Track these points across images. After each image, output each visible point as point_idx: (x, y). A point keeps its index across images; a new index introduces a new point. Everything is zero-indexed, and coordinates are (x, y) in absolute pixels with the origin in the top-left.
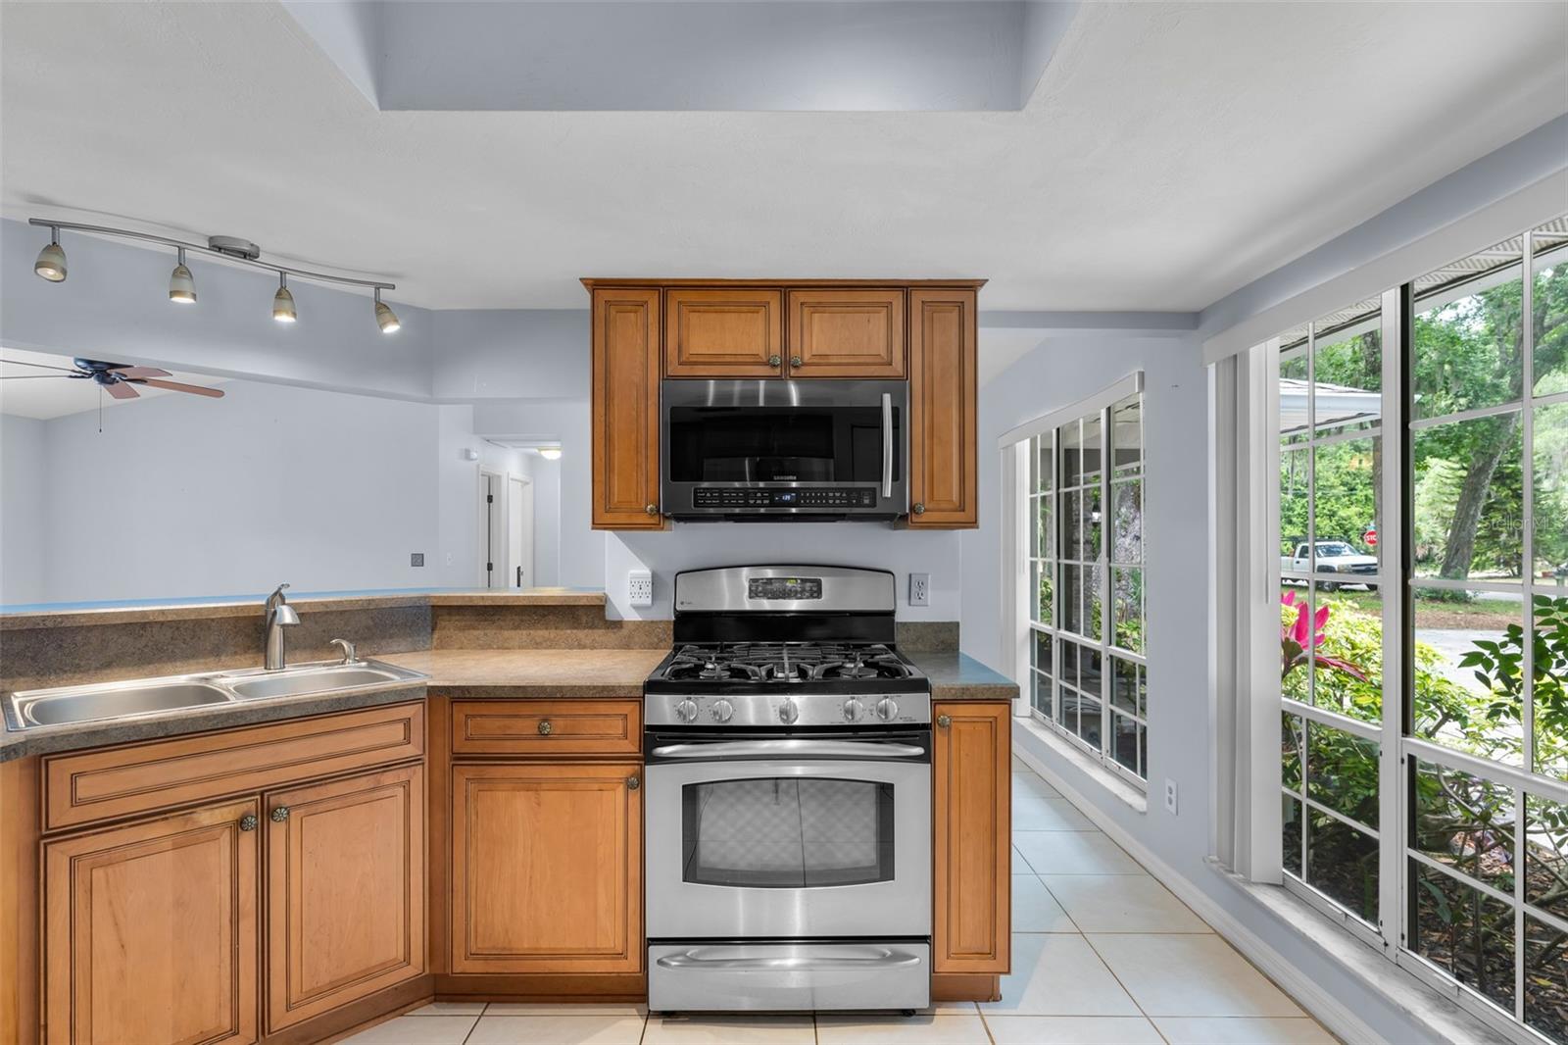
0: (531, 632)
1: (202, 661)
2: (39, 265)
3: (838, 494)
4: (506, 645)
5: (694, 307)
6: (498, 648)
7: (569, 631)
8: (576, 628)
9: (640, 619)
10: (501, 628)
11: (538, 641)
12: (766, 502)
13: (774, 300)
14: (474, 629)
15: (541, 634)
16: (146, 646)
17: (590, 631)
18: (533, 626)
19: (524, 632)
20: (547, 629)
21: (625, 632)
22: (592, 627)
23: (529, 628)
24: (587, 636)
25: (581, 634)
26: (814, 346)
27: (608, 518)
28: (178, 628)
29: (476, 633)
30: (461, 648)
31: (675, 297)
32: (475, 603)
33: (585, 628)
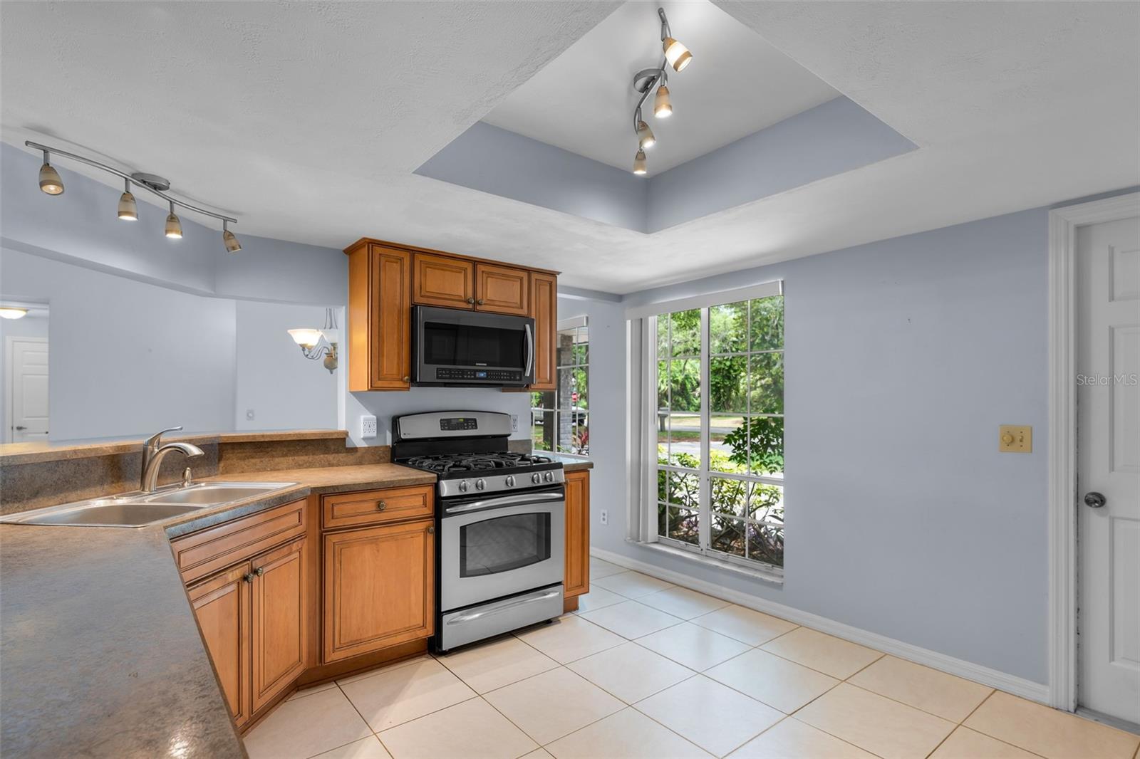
0: (296, 458)
1: (93, 489)
2: (42, 184)
3: (505, 374)
4: (277, 468)
5: (429, 265)
6: (271, 470)
7: (322, 456)
8: (326, 454)
9: (366, 446)
10: (273, 456)
11: (300, 463)
12: (473, 377)
13: (469, 267)
14: (252, 458)
15: (301, 459)
16: (59, 479)
17: (337, 455)
18: (296, 453)
19: (291, 458)
20: (306, 455)
21: (359, 454)
22: (338, 452)
23: (294, 455)
24: (334, 458)
25: (330, 457)
26: (488, 295)
27: (380, 384)
28: (78, 465)
29: (253, 461)
30: (243, 472)
31: (419, 257)
32: (258, 440)
33: (333, 453)
